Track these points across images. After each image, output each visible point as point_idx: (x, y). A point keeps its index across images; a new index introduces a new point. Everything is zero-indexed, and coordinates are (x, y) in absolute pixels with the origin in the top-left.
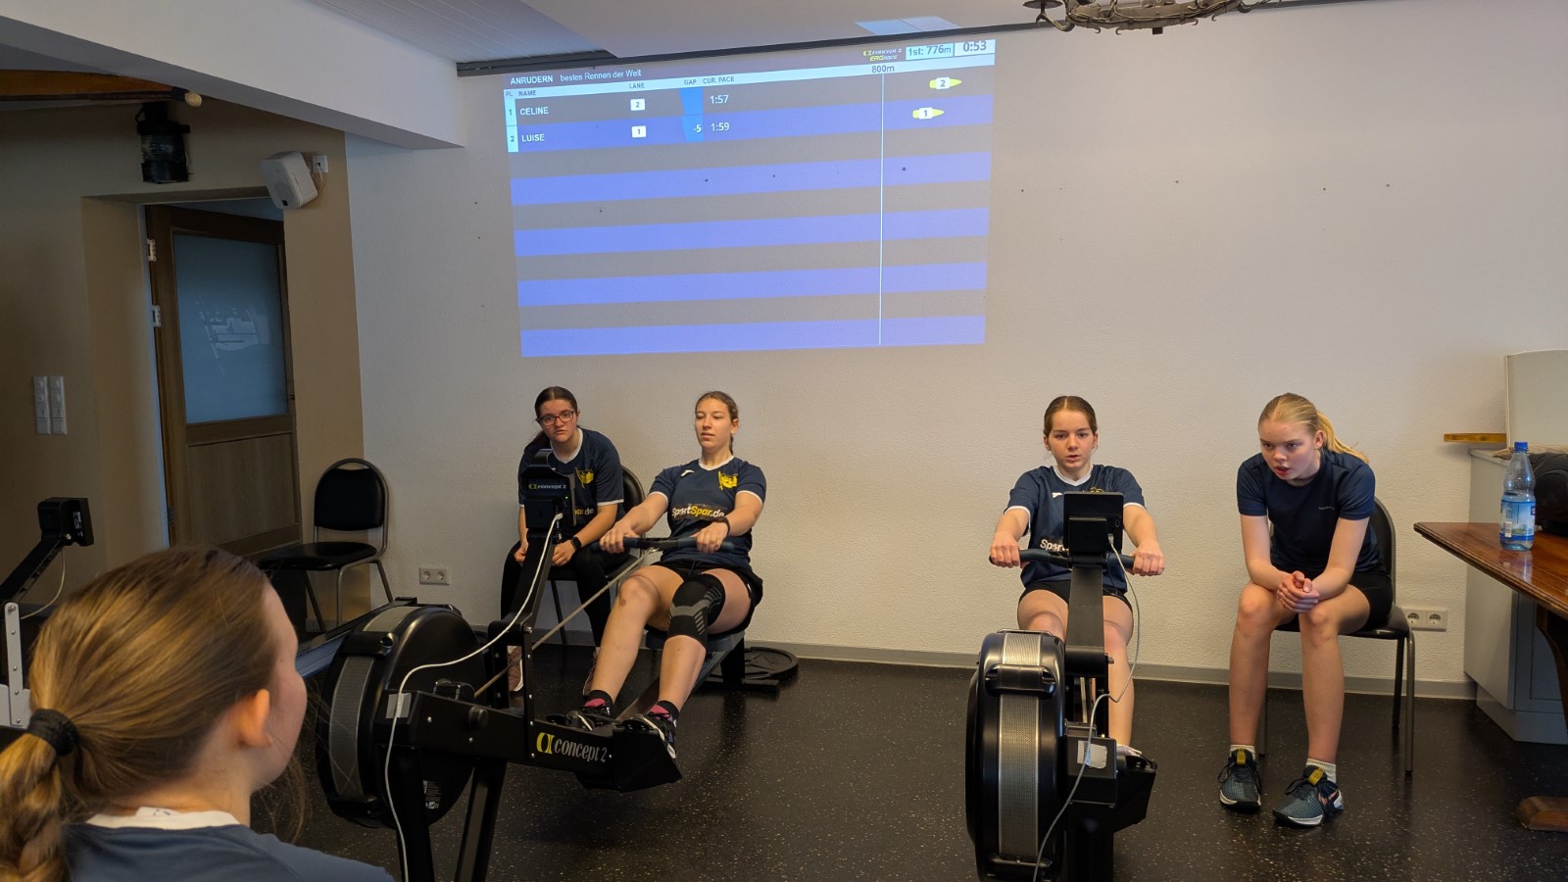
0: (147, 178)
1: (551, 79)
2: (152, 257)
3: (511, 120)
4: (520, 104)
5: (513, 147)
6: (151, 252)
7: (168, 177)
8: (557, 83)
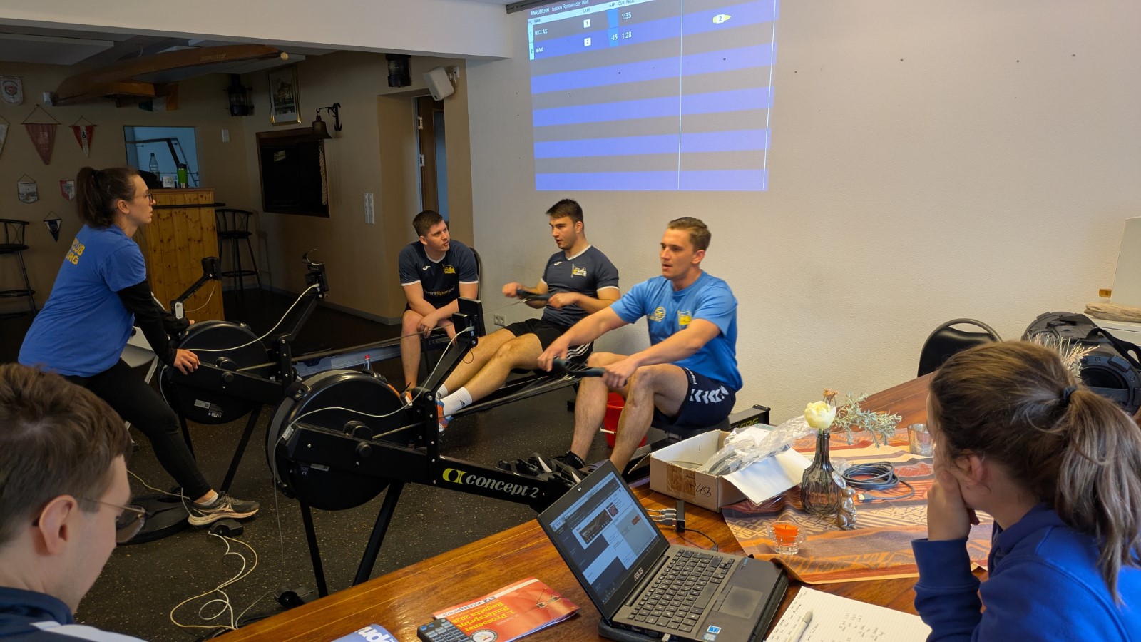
0: (390, 85)
1: (547, 10)
2: (421, 127)
3: (531, 39)
4: (536, 28)
5: (532, 57)
6: (421, 124)
7: (399, 82)
8: (551, 13)
